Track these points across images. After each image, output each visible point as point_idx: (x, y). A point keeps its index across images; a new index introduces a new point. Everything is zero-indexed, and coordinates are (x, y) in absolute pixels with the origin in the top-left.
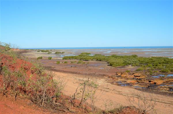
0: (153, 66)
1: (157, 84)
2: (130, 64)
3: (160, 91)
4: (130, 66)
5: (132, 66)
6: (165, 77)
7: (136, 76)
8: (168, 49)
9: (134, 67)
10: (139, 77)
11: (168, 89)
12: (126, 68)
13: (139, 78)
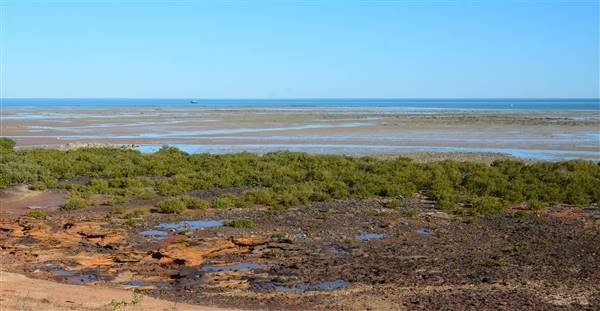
0: (110, 185)
1: (187, 264)
2: (20, 181)
3: (227, 294)
4: (24, 188)
5: (32, 189)
6: (187, 234)
7: (91, 237)
8: (105, 113)
9: (41, 192)
10: (102, 237)
11: (245, 284)
12: (13, 200)
13: (106, 242)
